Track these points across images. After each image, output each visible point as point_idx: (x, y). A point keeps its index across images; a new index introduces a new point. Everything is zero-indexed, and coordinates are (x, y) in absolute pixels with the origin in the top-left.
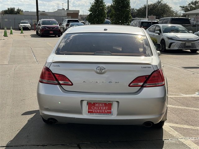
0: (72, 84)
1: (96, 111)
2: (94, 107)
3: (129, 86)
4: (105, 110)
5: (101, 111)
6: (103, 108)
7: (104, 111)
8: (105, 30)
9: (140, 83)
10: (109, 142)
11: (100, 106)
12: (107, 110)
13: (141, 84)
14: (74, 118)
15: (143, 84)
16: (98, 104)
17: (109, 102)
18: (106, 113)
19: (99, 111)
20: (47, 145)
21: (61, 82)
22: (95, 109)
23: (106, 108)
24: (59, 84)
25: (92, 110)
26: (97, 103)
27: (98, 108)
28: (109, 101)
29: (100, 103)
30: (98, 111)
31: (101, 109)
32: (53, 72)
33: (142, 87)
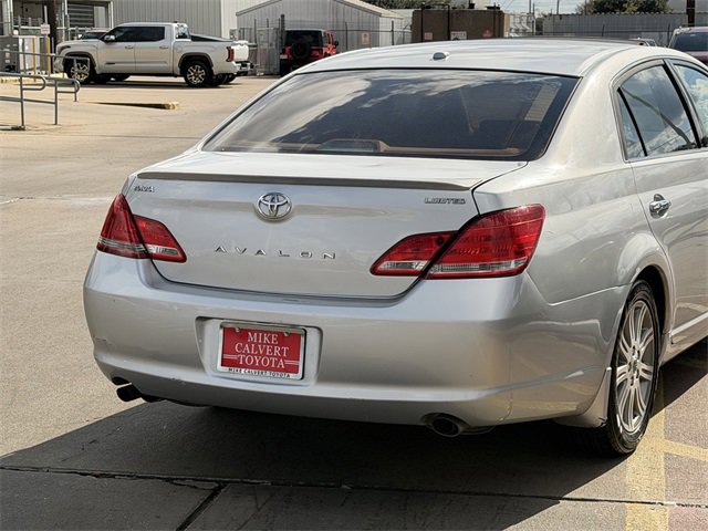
0: (184, 259)
1: (249, 360)
2: (244, 346)
3: (374, 270)
4: (279, 358)
5: (265, 362)
6: (273, 351)
7: (276, 363)
8: (438, 57)
9: (416, 262)
10: (344, 486)
11: (262, 344)
12: (284, 359)
13: (420, 265)
14: (178, 382)
15: (428, 267)
16: (258, 336)
17: (291, 331)
18: (280, 370)
19: (260, 362)
20: (113, 476)
21: (153, 249)
22: (246, 354)
23: (281, 352)
24: (147, 255)
25: (235, 357)
26: (253, 332)
27: (256, 349)
28: (293, 326)
29: (263, 332)
30: (255, 361)
31: (264, 354)
32: (133, 212)
33: (423, 275)
